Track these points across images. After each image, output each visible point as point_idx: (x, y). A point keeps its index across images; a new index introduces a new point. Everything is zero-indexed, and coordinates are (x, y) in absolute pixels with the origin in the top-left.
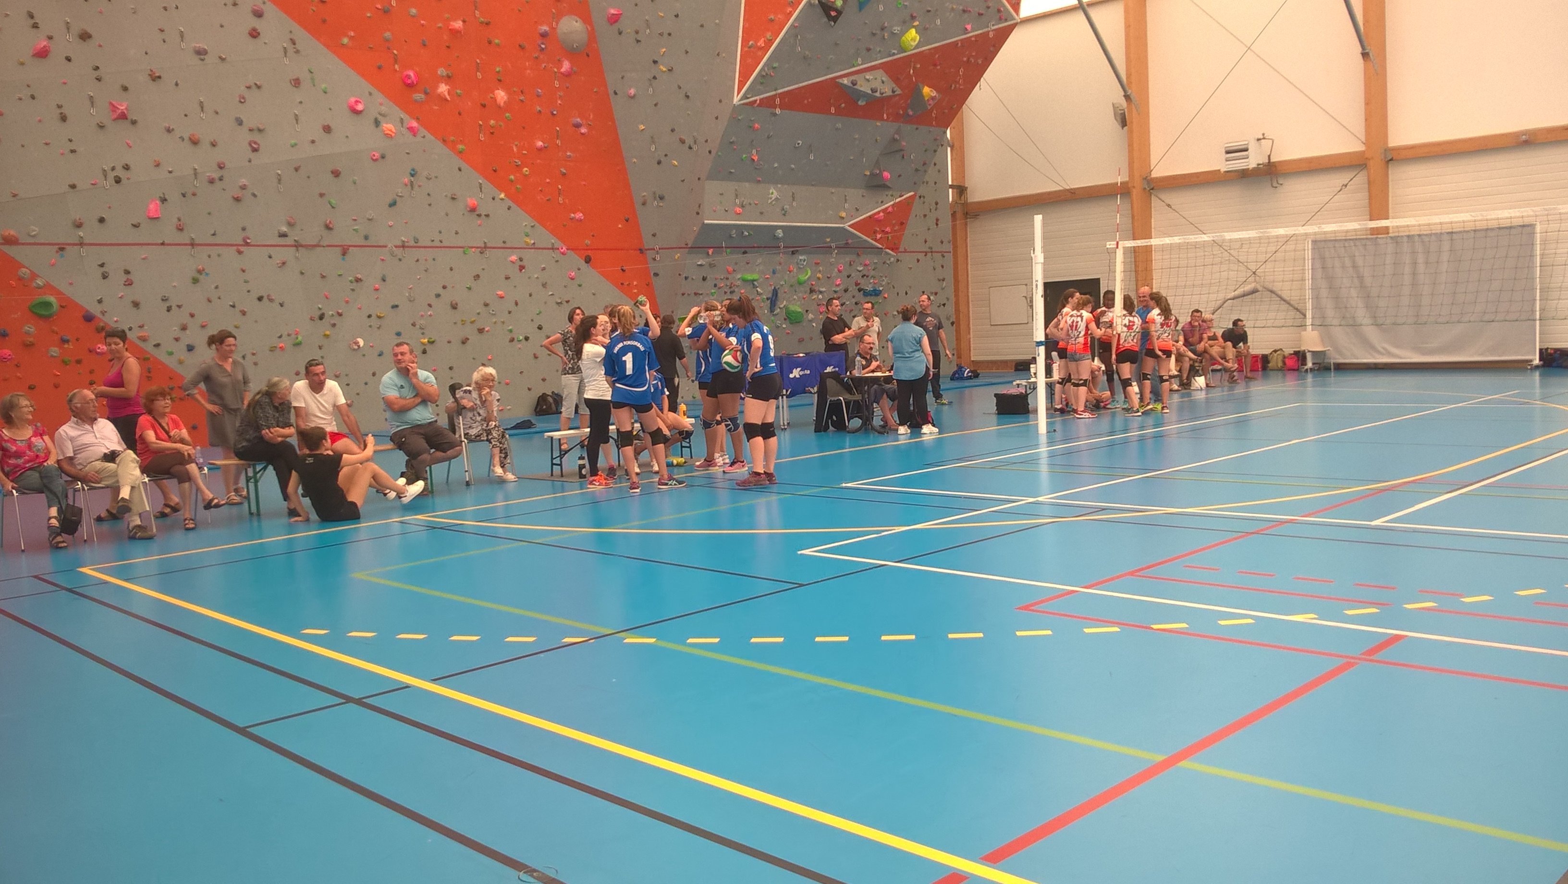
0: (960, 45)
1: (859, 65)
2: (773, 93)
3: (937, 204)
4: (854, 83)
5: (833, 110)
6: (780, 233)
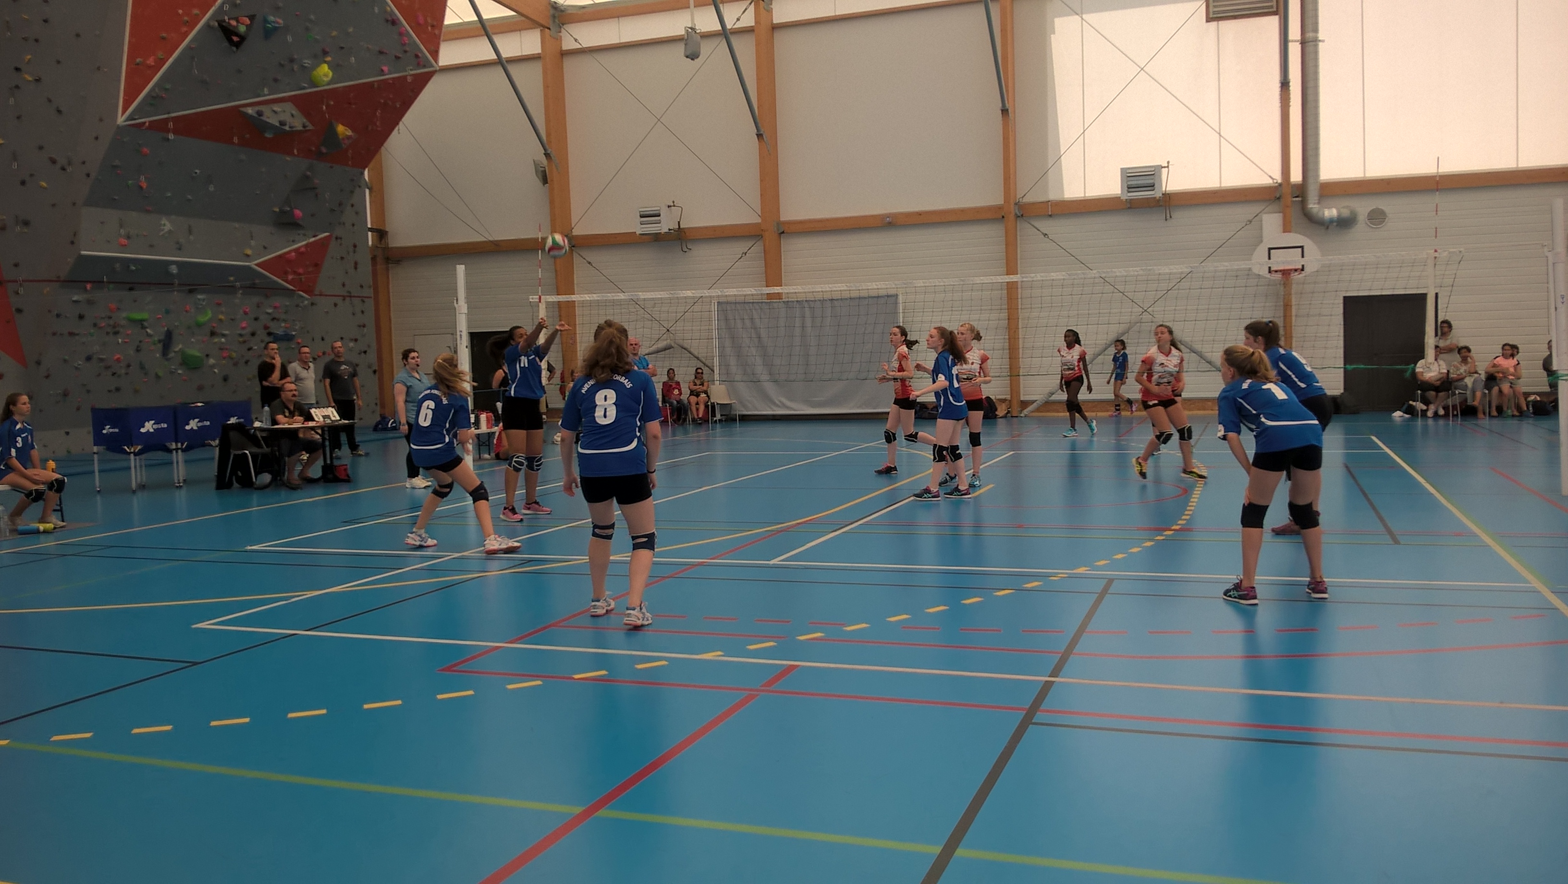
0: (376, 86)
1: (265, 95)
2: (166, 116)
3: (355, 246)
4: (260, 114)
5: (236, 140)
6: (174, 269)
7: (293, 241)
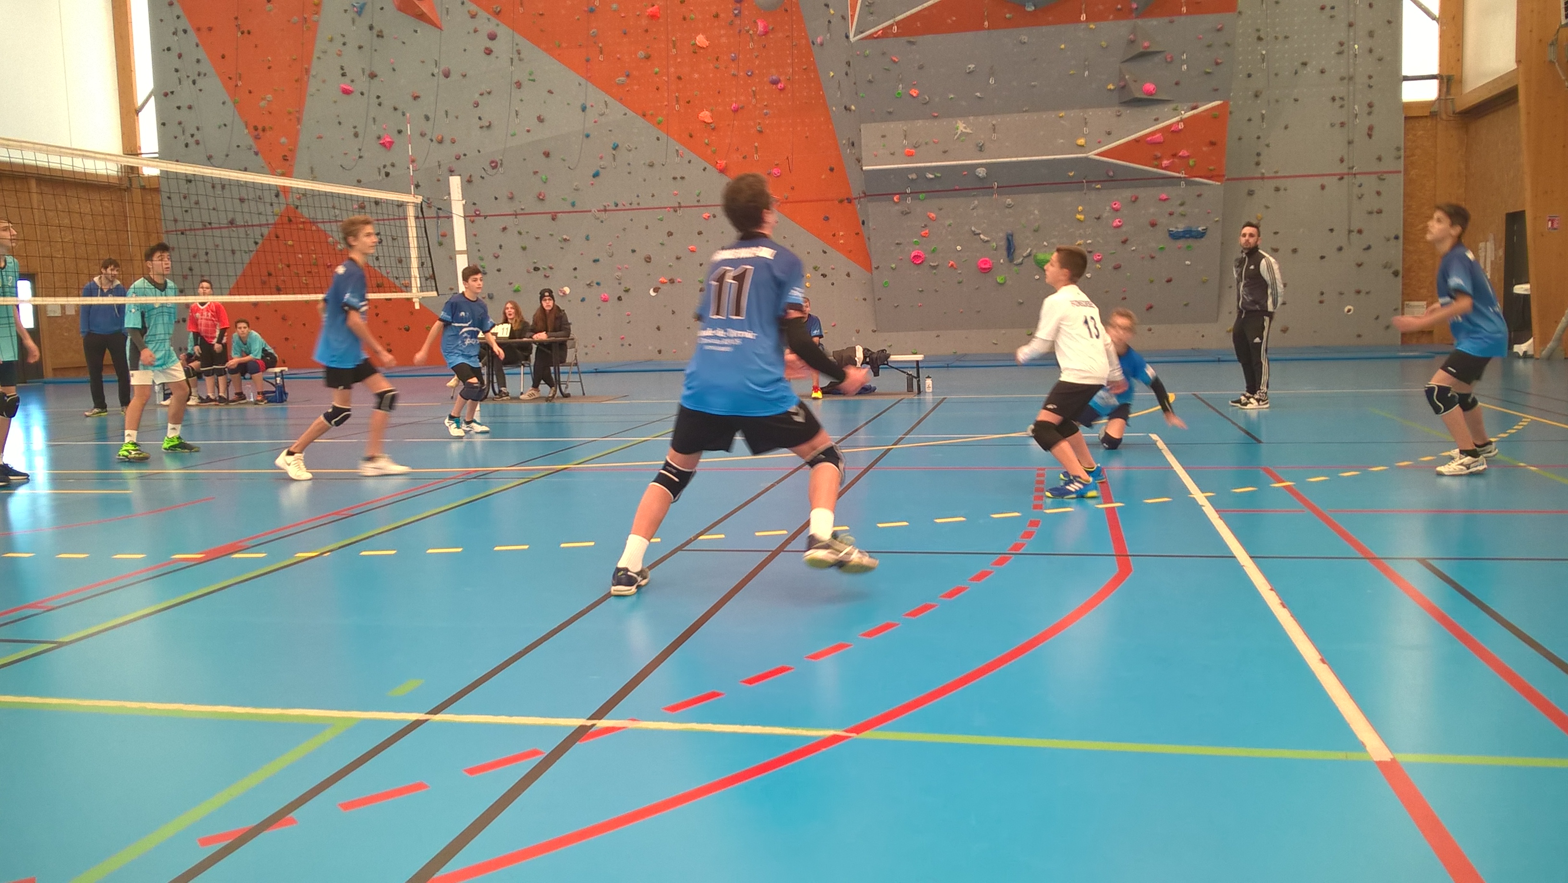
2: (892, 21)
3: (1370, 105)
6: (981, 172)
7: (1156, 120)
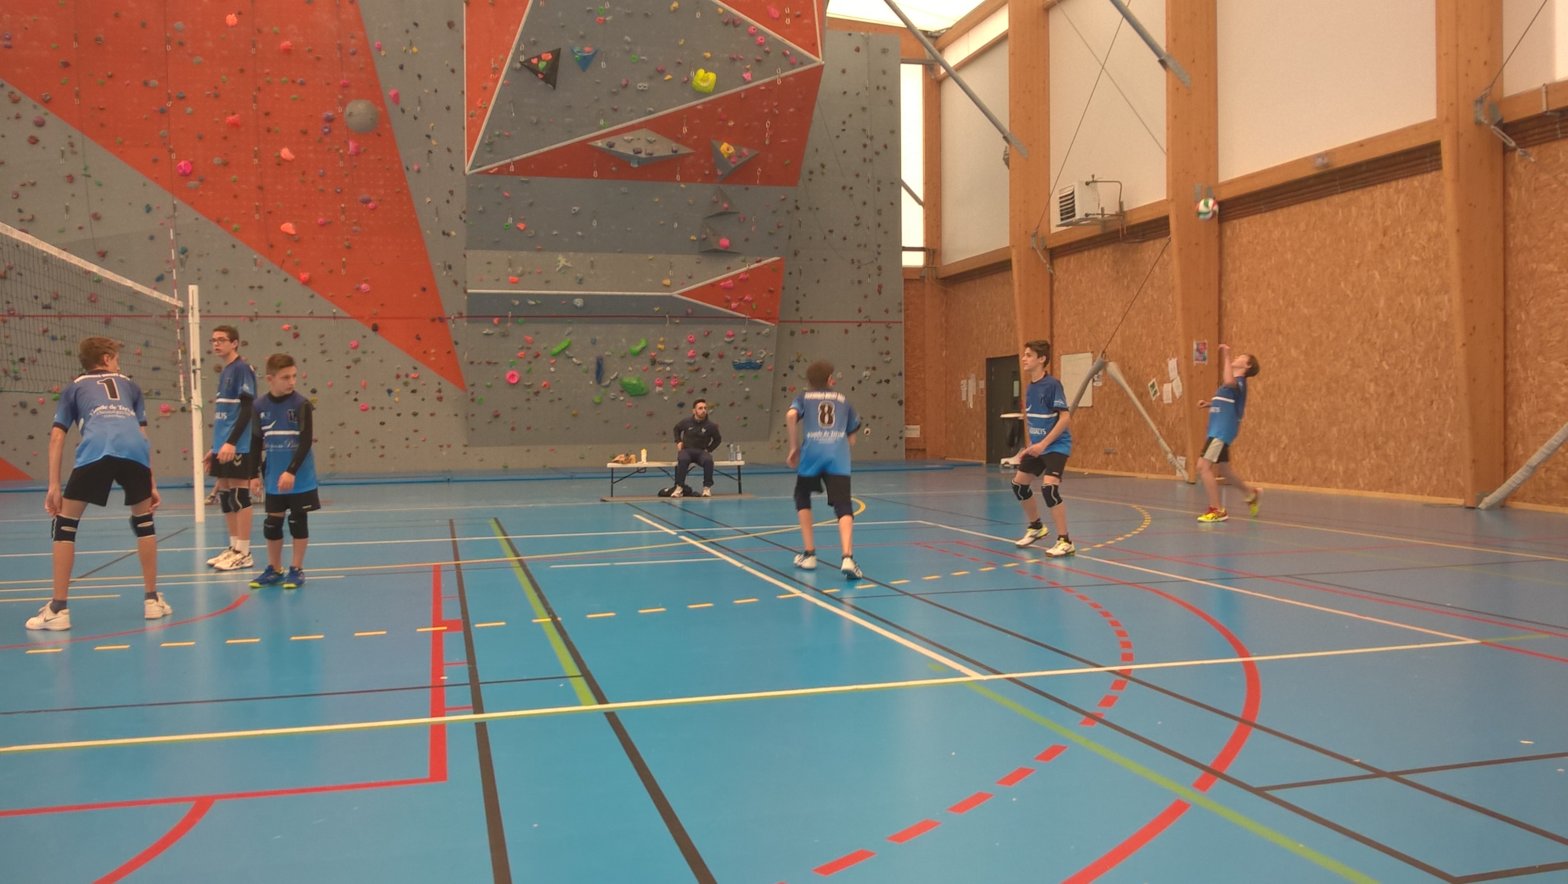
0: (743, 96)
1: (608, 126)
2: (508, 161)
4: (611, 145)
5: (595, 174)
6: (579, 302)
7: (729, 268)
